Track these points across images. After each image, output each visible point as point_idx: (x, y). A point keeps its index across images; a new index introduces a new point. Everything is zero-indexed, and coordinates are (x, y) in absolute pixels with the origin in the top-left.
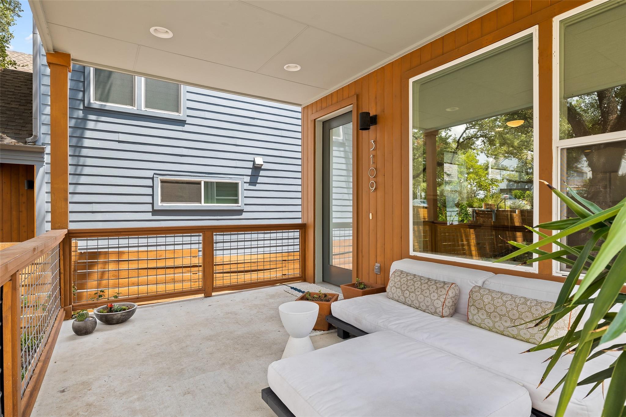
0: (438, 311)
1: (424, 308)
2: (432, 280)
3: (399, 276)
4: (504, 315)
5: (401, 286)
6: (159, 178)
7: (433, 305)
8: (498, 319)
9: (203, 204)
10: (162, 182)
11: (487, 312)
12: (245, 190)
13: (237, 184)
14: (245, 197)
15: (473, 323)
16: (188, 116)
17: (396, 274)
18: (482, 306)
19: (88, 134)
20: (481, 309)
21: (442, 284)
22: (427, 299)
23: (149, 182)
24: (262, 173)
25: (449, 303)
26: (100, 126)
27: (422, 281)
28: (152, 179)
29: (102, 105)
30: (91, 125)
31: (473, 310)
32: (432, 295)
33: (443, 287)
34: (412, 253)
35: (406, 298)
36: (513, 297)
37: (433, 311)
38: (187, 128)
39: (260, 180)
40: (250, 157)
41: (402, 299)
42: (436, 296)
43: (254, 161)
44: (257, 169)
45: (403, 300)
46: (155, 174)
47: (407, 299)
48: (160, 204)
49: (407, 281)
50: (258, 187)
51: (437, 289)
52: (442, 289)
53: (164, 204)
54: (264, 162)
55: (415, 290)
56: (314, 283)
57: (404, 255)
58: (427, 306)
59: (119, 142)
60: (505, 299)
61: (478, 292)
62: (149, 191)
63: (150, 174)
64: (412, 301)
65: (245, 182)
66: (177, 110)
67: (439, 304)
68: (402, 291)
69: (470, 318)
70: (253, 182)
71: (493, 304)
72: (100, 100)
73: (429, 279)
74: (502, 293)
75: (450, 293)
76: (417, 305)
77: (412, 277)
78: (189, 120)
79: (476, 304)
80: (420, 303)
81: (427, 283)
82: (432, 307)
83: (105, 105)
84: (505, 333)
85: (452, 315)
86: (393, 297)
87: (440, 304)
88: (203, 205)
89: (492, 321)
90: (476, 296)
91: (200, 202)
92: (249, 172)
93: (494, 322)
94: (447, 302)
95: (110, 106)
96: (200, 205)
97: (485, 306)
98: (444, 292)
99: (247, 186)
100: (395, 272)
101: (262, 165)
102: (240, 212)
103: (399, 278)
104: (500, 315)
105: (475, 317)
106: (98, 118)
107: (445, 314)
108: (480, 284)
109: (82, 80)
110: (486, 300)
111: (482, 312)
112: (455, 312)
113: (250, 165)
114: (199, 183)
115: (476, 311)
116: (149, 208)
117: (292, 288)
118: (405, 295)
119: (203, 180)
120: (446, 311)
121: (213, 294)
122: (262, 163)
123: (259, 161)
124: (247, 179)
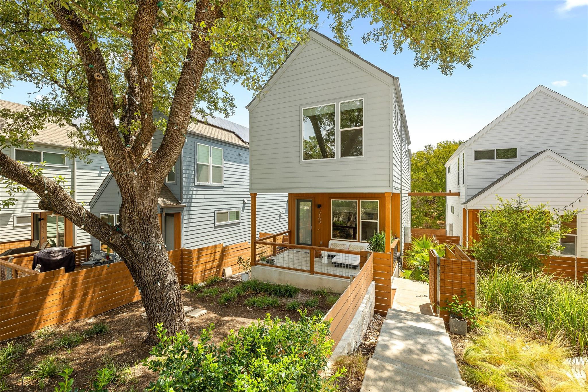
3: (333, 244)
9: (229, 221)
10: (217, 213)
13: (239, 211)
14: (241, 216)
16: (225, 184)
23: (213, 215)
24: (246, 205)
26: (199, 192)
28: (214, 213)
30: (195, 192)
38: (224, 189)
39: (245, 208)
40: (242, 199)
43: (244, 201)
46: (215, 210)
48: (217, 223)
50: (245, 211)
54: (247, 200)
57: (331, 239)
59: (205, 198)
62: (213, 218)
63: (213, 211)
66: (221, 182)
72: (199, 181)
78: (225, 186)
81: (340, 245)
92: (242, 205)
95: (201, 183)
98: (344, 246)
99: (242, 212)
100: (331, 243)
101: (246, 202)
106: (197, 189)
109: (194, 174)
113: (242, 202)
114: (227, 213)
116: (213, 225)
119: (229, 211)
124: (242, 209)
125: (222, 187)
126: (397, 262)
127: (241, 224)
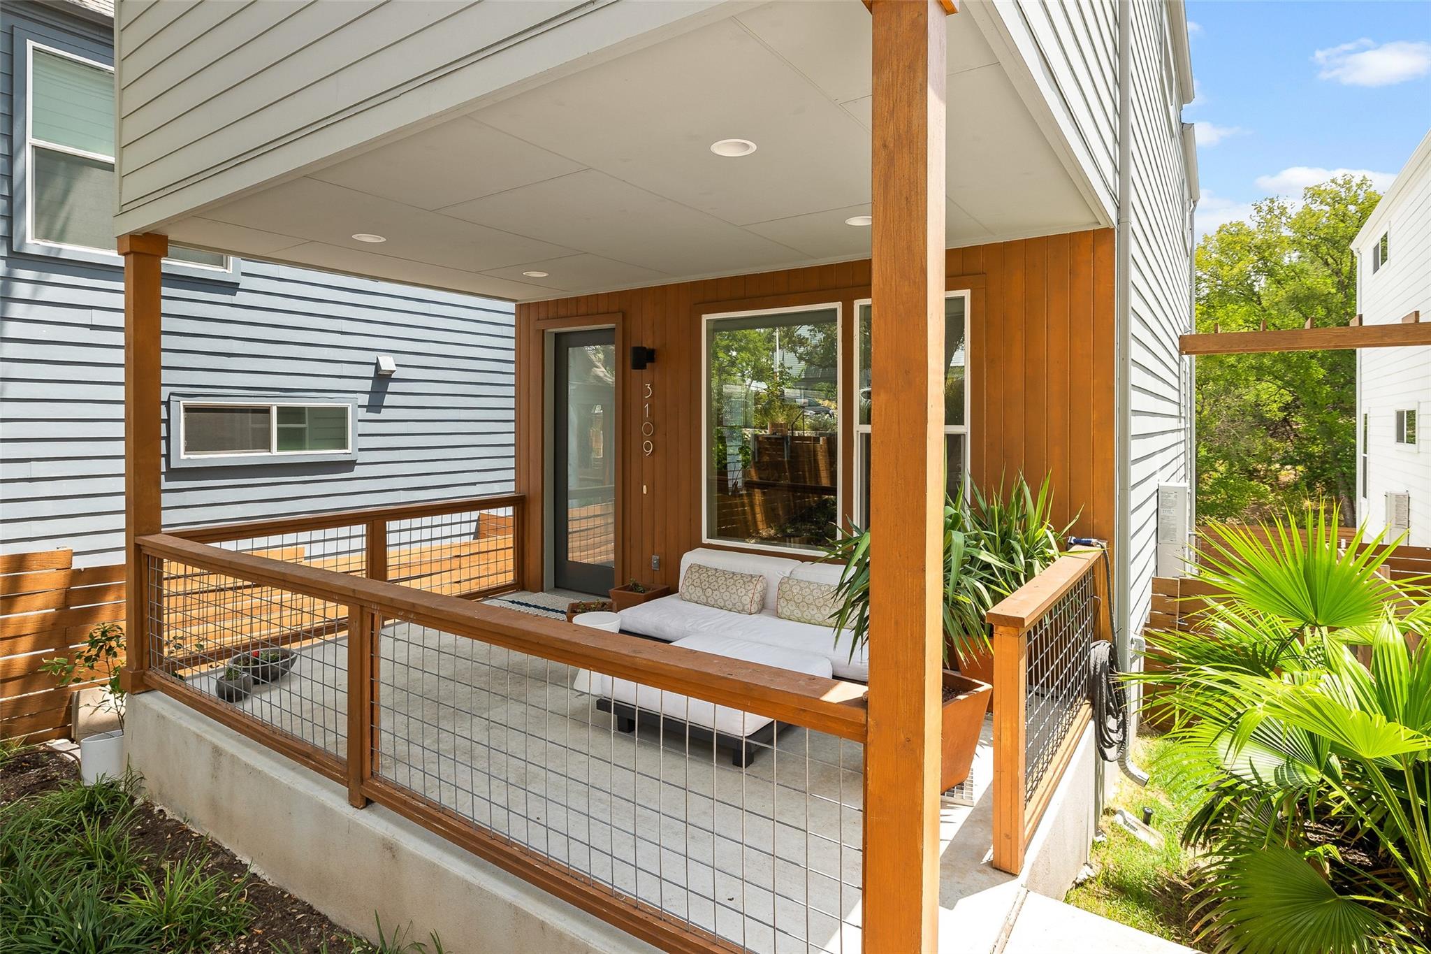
0: (746, 608)
1: (730, 607)
2: (738, 574)
3: (697, 572)
4: (812, 604)
5: (701, 583)
6: (181, 402)
7: (741, 602)
8: (805, 609)
9: (275, 451)
10: (188, 409)
11: (796, 603)
12: (359, 421)
13: (345, 410)
14: (360, 435)
15: (783, 616)
16: (243, 274)
17: (693, 570)
18: (791, 597)
19: (16, 310)
20: (790, 600)
21: (750, 578)
22: (733, 596)
24: (392, 387)
25: (757, 598)
26: (48, 294)
27: (726, 576)
28: (168, 404)
29: (51, 248)
30: (22, 290)
31: (783, 603)
32: (739, 591)
33: (750, 581)
34: (705, 540)
35: (707, 597)
36: (819, 585)
37: (740, 609)
38: (240, 298)
39: (388, 400)
40: (371, 357)
41: (703, 599)
42: (744, 591)
43: (377, 365)
44: (382, 379)
45: (705, 601)
46: (172, 394)
47: (709, 599)
48: (183, 457)
49: (709, 577)
50: (385, 414)
51: (744, 583)
52: (749, 584)
53: (192, 457)
54: (396, 365)
55: (719, 587)
56: (542, 591)
57: (695, 543)
58: (734, 605)
59: (92, 327)
60: (812, 588)
61: (788, 583)
63: (162, 394)
64: (716, 601)
65: (359, 406)
66: (221, 261)
67: (746, 600)
68: (703, 589)
69: (780, 611)
70: (375, 405)
71: (802, 595)
72: (47, 237)
73: (733, 573)
74: (809, 582)
75: (758, 586)
76: (722, 605)
77: (714, 572)
78: (245, 283)
79: (786, 596)
80: (725, 601)
81: (732, 578)
82: (740, 604)
83: (60, 249)
84: (812, 622)
85: (760, 611)
86: (691, 599)
87: (749, 600)
88: (275, 454)
89: (801, 611)
90: (785, 587)
91: (269, 448)
92: (367, 386)
93: (803, 612)
94: (755, 597)
95: (70, 250)
96: (269, 454)
97: (794, 597)
98: (752, 586)
99: (363, 414)
100: (691, 567)
101: (393, 372)
102: (349, 465)
103: (697, 575)
104: (808, 604)
105: (784, 610)
106: (39, 276)
107: (753, 611)
108: (788, 575)
109: (6, 193)
110: (795, 591)
111: (790, 603)
112: (763, 607)
113: (370, 370)
114: (267, 411)
115: (786, 603)
117: (513, 602)
118: (707, 595)
119: (275, 404)
120: (755, 608)
121: (387, 623)
122: (394, 368)
123: (387, 363)
124: (364, 400)
125: (232, 288)
126: (1086, 710)
127: (358, 471)
